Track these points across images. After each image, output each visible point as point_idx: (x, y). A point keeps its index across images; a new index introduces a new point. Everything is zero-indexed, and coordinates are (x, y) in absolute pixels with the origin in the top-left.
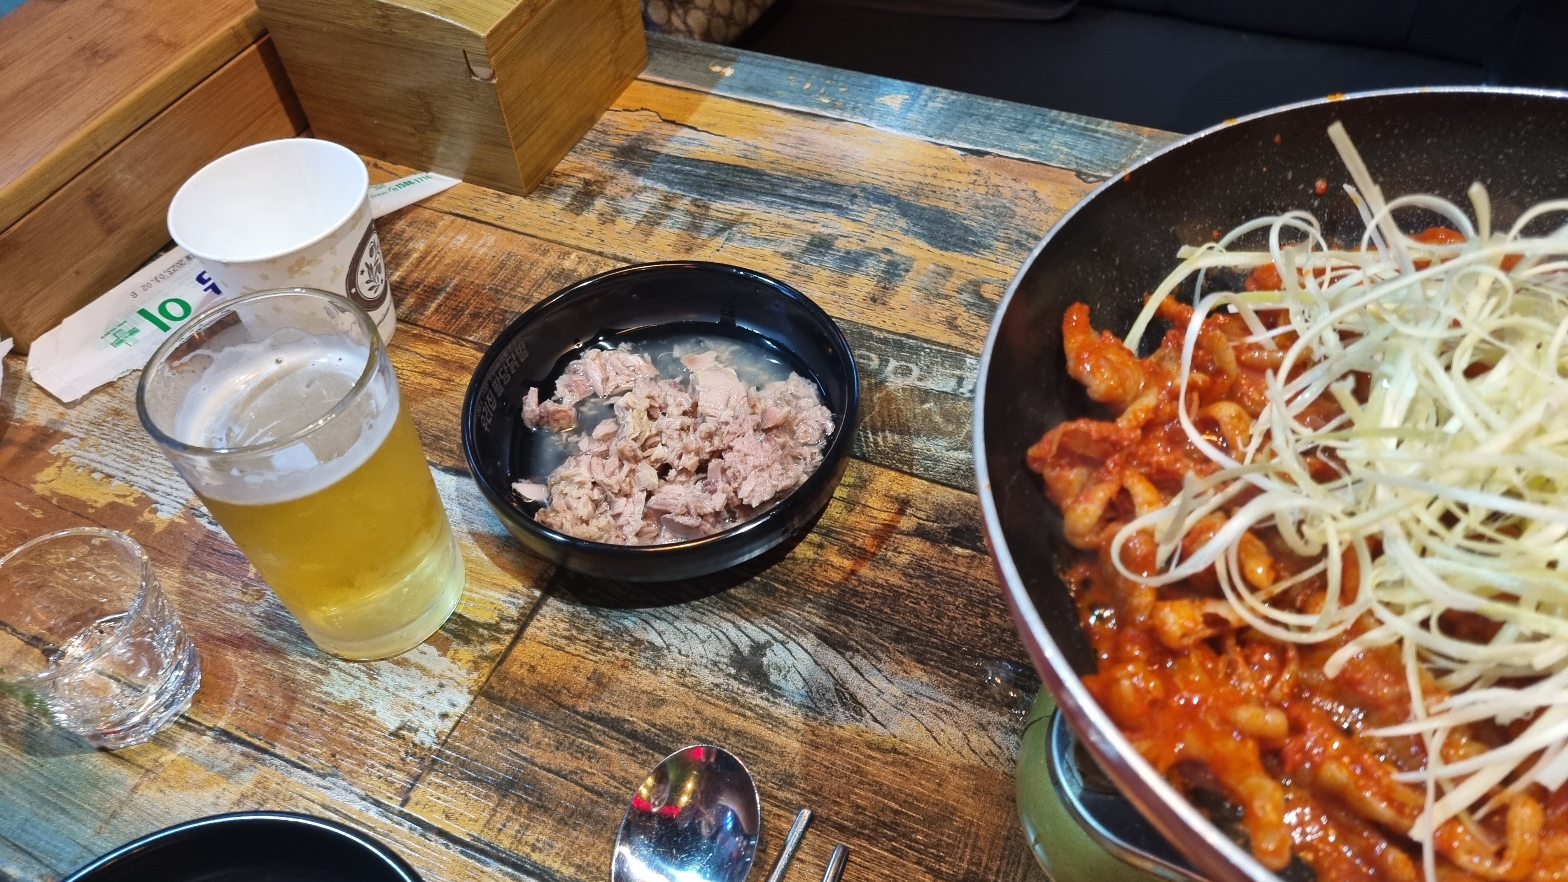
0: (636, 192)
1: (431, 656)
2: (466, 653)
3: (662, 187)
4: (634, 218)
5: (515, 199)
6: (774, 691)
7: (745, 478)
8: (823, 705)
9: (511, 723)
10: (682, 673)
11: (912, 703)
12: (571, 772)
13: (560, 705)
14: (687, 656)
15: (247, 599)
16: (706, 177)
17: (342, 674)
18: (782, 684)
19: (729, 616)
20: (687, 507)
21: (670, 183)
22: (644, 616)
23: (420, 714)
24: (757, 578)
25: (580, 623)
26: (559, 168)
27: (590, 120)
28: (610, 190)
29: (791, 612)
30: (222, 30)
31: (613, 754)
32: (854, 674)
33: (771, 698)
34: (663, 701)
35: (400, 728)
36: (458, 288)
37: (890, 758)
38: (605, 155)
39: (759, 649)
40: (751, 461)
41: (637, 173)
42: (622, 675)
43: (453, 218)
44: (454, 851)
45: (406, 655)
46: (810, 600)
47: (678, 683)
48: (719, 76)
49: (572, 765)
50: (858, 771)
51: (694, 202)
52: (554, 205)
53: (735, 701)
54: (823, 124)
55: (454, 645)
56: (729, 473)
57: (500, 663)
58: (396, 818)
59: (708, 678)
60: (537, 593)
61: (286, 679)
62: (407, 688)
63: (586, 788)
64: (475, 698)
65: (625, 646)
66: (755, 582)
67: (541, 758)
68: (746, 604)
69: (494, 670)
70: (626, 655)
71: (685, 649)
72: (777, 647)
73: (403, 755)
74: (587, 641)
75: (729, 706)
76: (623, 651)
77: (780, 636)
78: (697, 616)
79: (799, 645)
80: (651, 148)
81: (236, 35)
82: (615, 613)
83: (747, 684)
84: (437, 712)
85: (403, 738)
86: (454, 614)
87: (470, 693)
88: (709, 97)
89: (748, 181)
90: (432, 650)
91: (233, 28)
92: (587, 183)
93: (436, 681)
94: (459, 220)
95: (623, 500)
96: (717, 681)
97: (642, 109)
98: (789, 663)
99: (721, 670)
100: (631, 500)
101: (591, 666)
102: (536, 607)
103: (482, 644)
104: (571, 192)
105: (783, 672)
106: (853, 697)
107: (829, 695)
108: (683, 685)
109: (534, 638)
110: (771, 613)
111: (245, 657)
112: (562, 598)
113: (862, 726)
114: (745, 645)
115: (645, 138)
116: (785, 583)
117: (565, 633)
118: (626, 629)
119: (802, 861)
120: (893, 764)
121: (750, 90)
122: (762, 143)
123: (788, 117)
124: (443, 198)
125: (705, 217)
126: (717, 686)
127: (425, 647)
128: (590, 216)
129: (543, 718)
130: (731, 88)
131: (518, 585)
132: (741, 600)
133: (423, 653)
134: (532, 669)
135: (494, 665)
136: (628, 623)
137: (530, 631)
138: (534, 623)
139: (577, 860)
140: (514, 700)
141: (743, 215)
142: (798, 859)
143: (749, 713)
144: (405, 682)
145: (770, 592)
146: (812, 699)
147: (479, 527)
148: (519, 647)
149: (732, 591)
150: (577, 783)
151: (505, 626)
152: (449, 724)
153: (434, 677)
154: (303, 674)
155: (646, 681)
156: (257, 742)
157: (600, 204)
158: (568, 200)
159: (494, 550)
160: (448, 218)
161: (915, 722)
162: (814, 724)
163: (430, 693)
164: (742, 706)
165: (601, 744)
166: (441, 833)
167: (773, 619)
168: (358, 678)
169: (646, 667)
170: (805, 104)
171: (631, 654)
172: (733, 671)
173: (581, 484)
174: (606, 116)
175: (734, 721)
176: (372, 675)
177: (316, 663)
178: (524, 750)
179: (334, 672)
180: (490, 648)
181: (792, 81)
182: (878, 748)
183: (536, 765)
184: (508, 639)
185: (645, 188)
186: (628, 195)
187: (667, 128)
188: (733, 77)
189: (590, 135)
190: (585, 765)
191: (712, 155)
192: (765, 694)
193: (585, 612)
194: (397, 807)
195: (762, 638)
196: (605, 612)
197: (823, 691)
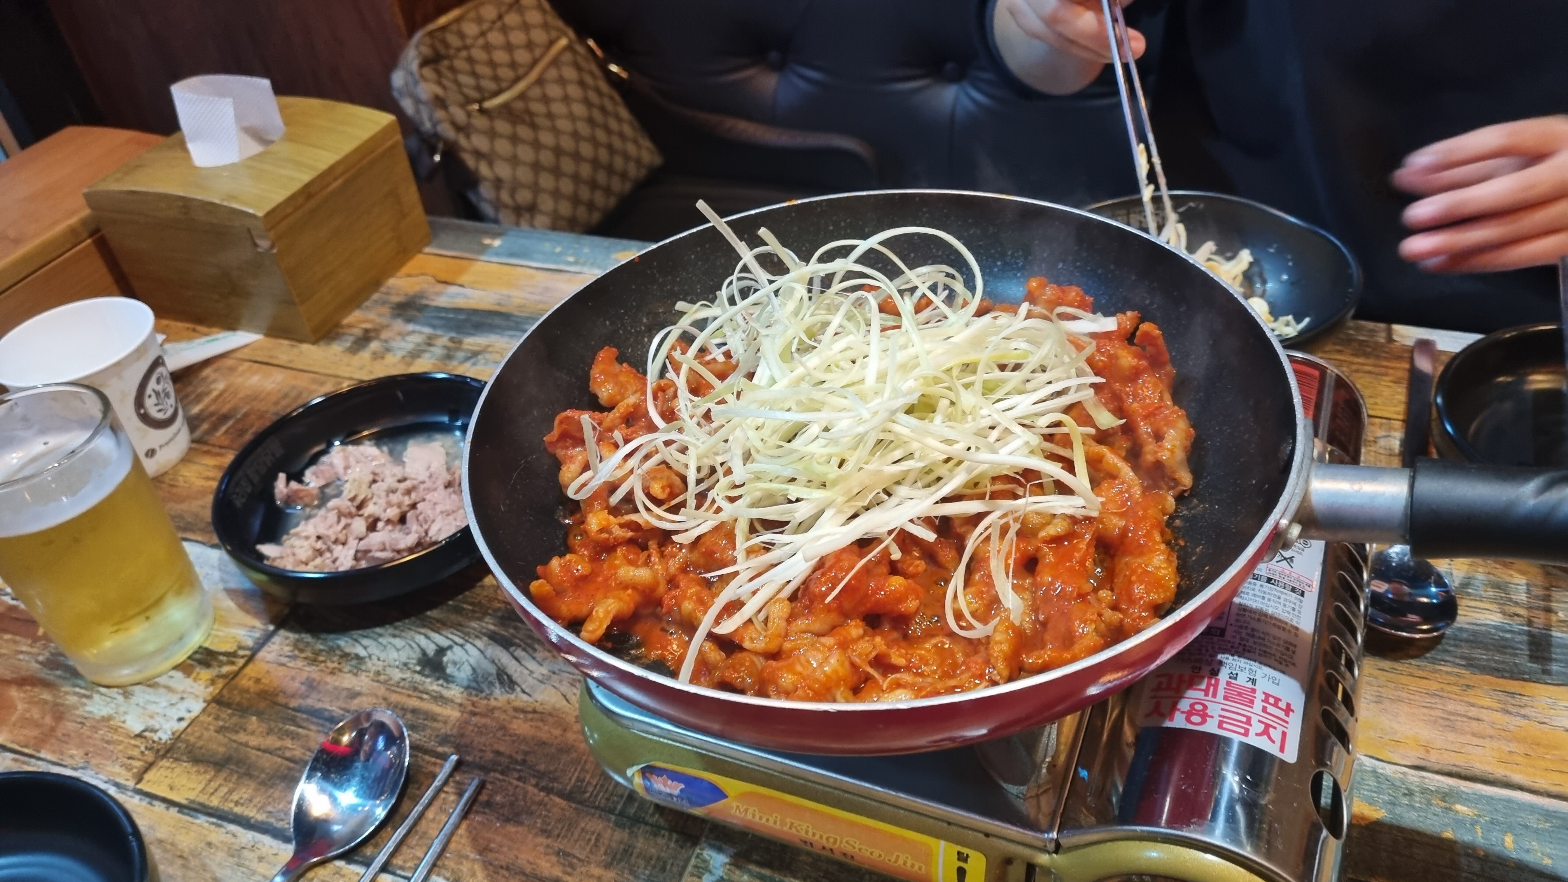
0: (403, 335)
1: (179, 680)
2: (206, 674)
3: (427, 330)
4: (400, 354)
5: (306, 347)
6: (448, 679)
7: (433, 521)
8: (484, 686)
9: (235, 720)
10: (378, 673)
11: (555, 677)
12: (276, 749)
13: (277, 704)
14: (384, 661)
15: (35, 650)
16: (466, 320)
17: (103, 697)
18: (456, 673)
19: (423, 630)
20: (384, 544)
21: (434, 327)
22: (355, 637)
23: (161, 720)
24: (450, 603)
25: (301, 646)
26: (345, 321)
27: (376, 284)
28: (384, 335)
29: (474, 624)
30: (60, 228)
31: (311, 734)
32: (514, 662)
33: (445, 684)
34: (359, 694)
35: (144, 731)
36: (246, 415)
37: (530, 716)
38: (386, 310)
39: (441, 651)
40: (439, 508)
41: (409, 320)
42: (329, 679)
43: (251, 364)
44: (174, 811)
45: (156, 680)
46: (490, 614)
47: (373, 680)
48: (488, 246)
49: (278, 744)
50: (503, 728)
51: (452, 340)
52: (337, 348)
53: (415, 689)
54: (566, 276)
55: (198, 670)
56: (421, 518)
57: (233, 679)
58: (130, 793)
59: (397, 675)
60: (271, 628)
61: (56, 705)
62: (155, 703)
63: (287, 759)
64: (208, 705)
65: (335, 659)
66: (448, 605)
67: (253, 741)
68: (438, 621)
69: (227, 684)
70: (335, 665)
71: (383, 656)
72: (457, 649)
73: (143, 749)
74: (306, 658)
75: (410, 693)
76: (333, 662)
77: (461, 641)
78: (397, 632)
79: (475, 646)
80: (424, 302)
81: (73, 231)
82: (332, 636)
83: (427, 676)
84: (176, 717)
85: (145, 737)
86: (200, 647)
87: (205, 701)
88: (479, 263)
89: (497, 321)
90: (178, 675)
91: (70, 226)
92: (367, 331)
93: (179, 696)
94: (257, 365)
95: (340, 547)
96: (404, 676)
97: (423, 274)
98: (464, 659)
99: (409, 669)
100: (346, 547)
101: (305, 675)
102: (267, 638)
103: (220, 666)
104: (351, 339)
105: (458, 666)
106: (510, 677)
107: (490, 679)
108: (378, 681)
109: (263, 660)
110: (458, 627)
111: (25, 692)
112: (292, 629)
113: (512, 697)
114: (431, 649)
115: (421, 295)
116: (472, 604)
117: (290, 654)
118: (339, 647)
119: (447, 793)
120: (532, 720)
121: (513, 255)
122: (514, 293)
123: (540, 273)
124: (246, 350)
125: (458, 349)
126: (404, 680)
127: (173, 673)
128: (365, 355)
129: (259, 714)
130: (497, 254)
131: (257, 623)
132: (434, 619)
133: (171, 677)
134: (258, 681)
135: (227, 680)
136: (342, 643)
137: (261, 654)
138: (266, 648)
139: (270, 808)
140: (238, 704)
141: (489, 346)
142: (444, 792)
143: (425, 696)
144: (153, 698)
145: (458, 610)
146: (477, 682)
147: (233, 585)
148: (251, 666)
149: (429, 613)
150: (279, 756)
151: (241, 653)
152: (184, 724)
153: (177, 693)
154: (72, 700)
155: (347, 681)
156: (26, 750)
157: (374, 345)
158: (348, 344)
159: (241, 600)
160: (247, 365)
161: (554, 690)
162: (475, 699)
163: (172, 704)
164: (422, 692)
165: (304, 728)
166: (164, 800)
167: (457, 630)
168: (115, 699)
169: (350, 672)
170: (556, 262)
171: (339, 663)
172: (418, 668)
173: (307, 538)
174: (392, 282)
175: (414, 703)
176: (127, 695)
177: (83, 691)
178: (242, 737)
179: (96, 697)
180: (226, 669)
181: (547, 246)
182: (523, 711)
183: (249, 747)
184: (241, 662)
185: (413, 332)
186: (399, 338)
187: (440, 287)
188: (500, 247)
189: (376, 296)
190: (288, 743)
191: (472, 304)
192: (441, 682)
193: (308, 638)
194: (131, 784)
195: (445, 643)
196: (324, 636)
197: (486, 676)
